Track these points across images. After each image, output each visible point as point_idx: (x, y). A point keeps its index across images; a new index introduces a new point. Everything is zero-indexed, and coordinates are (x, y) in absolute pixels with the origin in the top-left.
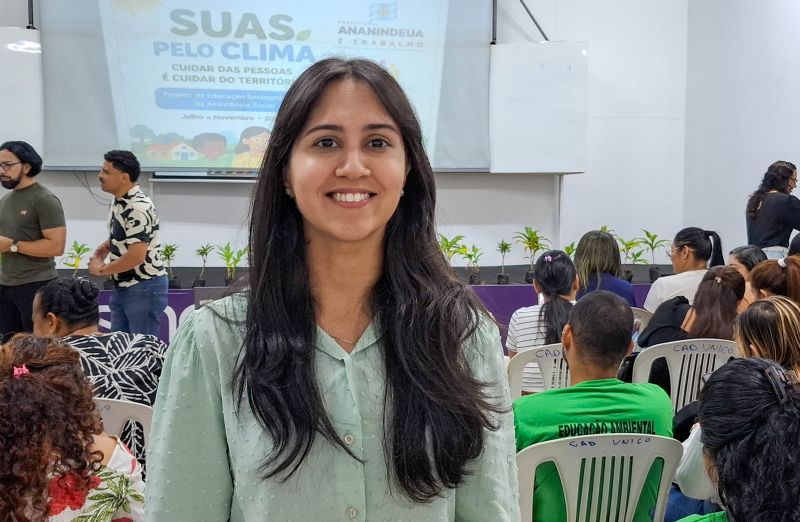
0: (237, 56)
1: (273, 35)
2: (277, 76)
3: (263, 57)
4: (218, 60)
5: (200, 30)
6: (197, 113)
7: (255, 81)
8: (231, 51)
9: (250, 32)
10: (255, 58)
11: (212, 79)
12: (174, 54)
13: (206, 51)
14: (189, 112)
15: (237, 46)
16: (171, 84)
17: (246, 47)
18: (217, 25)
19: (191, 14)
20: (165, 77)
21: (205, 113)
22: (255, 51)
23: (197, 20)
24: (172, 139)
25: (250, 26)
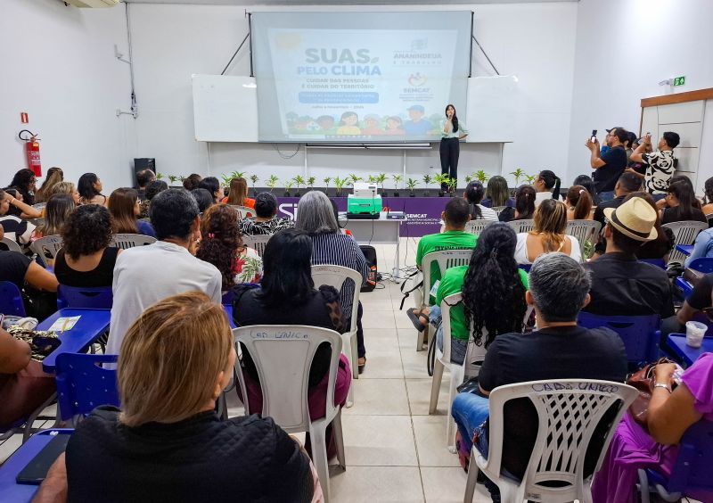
0: (339, 73)
1: (359, 61)
2: (360, 83)
3: (353, 73)
4: (330, 75)
5: (321, 60)
6: (320, 105)
7: (349, 86)
8: (337, 70)
9: (346, 60)
10: (349, 74)
11: (327, 86)
12: (308, 73)
13: (324, 71)
14: (315, 105)
15: (339, 67)
16: (306, 89)
17: (344, 68)
18: (329, 57)
19: (316, 51)
20: (303, 86)
21: (323, 105)
22: (349, 70)
23: (319, 54)
24: (307, 119)
25: (347, 56)
